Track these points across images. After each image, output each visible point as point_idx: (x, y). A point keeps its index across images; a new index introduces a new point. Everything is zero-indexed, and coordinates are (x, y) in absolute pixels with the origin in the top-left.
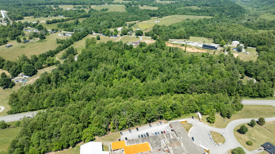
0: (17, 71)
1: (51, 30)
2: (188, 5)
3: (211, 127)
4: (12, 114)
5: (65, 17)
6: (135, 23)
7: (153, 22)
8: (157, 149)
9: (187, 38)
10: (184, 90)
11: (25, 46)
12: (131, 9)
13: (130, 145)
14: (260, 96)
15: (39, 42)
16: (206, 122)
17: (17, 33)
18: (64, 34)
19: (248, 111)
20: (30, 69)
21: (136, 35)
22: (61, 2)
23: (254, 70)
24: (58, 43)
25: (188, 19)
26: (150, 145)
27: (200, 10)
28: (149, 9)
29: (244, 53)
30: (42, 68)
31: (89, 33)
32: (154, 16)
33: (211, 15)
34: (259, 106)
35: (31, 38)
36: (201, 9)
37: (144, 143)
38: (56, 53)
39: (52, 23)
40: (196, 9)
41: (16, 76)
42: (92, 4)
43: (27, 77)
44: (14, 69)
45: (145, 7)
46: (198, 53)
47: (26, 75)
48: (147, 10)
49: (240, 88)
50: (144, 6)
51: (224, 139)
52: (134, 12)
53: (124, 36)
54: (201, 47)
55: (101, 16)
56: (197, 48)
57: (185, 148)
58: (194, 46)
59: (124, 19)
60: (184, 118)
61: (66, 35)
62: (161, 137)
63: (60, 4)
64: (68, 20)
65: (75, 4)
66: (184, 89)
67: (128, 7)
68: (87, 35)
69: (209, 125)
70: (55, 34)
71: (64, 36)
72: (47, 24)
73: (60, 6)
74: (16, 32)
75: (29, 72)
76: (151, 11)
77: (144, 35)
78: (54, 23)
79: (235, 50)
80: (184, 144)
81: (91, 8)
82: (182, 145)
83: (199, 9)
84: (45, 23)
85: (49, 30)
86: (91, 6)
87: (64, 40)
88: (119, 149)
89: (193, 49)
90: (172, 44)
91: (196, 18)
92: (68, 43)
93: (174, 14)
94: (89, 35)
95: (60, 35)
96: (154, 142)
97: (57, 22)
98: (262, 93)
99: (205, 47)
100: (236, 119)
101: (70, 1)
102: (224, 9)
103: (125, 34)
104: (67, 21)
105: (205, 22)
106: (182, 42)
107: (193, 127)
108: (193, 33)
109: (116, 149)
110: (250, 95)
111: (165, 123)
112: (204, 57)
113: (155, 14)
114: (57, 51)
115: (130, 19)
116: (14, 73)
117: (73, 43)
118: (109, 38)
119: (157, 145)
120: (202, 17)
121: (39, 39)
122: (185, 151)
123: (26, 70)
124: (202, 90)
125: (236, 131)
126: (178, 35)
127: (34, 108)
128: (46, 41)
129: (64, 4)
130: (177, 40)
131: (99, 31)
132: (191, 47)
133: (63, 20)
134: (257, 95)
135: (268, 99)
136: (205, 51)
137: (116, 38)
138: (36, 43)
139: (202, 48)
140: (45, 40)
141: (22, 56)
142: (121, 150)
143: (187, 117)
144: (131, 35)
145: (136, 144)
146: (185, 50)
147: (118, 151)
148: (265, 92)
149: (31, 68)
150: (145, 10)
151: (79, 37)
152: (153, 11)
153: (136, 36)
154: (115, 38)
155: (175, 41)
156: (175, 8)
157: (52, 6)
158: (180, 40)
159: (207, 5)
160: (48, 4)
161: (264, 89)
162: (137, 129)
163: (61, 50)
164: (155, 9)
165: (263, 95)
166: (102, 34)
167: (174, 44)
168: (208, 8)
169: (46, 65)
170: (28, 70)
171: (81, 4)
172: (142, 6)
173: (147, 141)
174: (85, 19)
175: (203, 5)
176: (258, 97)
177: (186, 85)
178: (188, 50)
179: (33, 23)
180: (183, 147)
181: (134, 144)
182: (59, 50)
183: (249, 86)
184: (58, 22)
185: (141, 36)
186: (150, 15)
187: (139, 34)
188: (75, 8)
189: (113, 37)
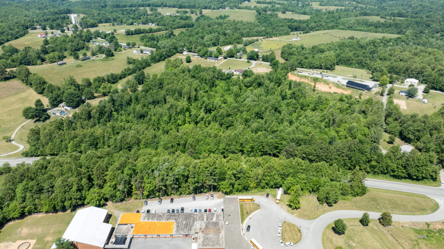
0: (58, 99)
1: (125, 44)
2: (366, 14)
3: (290, 214)
4: (27, 156)
5: (158, 25)
6: (257, 40)
7: (288, 39)
8: (182, 233)
9: (330, 68)
10: (278, 151)
11: (82, 65)
12: (263, 18)
13: (147, 221)
14: (410, 177)
15: (103, 60)
16: (285, 206)
17: (80, 46)
18: (142, 52)
19: (374, 199)
20: (73, 97)
21: (248, 59)
22: (162, 4)
23: (414, 130)
24: (129, 63)
25: (352, 38)
26: (175, 226)
27: (382, 24)
28: (292, 19)
29: (419, 100)
30: (94, 98)
31: (178, 52)
32: (296, 29)
33: (399, 33)
34: (402, 193)
35: (94, 54)
36: (385, 22)
37: (169, 221)
38: (121, 78)
39: (134, 34)
40: (375, 21)
41: (56, 106)
42: (206, 8)
43: (69, 108)
44: (54, 96)
45: (289, 15)
46: (335, 95)
47: (68, 106)
48: (289, 19)
49: (372, 159)
50: (287, 12)
51: (301, 237)
52: (268, 22)
53: (229, 58)
54: (343, 85)
55: (209, 27)
56: (338, 86)
57: (224, 239)
58: (333, 83)
59: (244, 33)
60: (253, 194)
61: (144, 52)
62: (198, 217)
63: (160, 6)
64: (159, 30)
65: (180, 7)
66: (277, 149)
67: (260, 14)
68: (174, 54)
69: (288, 211)
70: (130, 49)
71: (141, 54)
72: (127, 35)
73: (160, 10)
74: (78, 45)
75: (71, 102)
76: (296, 21)
77: (261, 59)
78: (137, 34)
79: (403, 94)
80: (225, 233)
81: (203, 13)
82: (223, 233)
83: (382, 21)
84: (124, 33)
85: (123, 44)
86: (203, 10)
87: (138, 59)
88: (127, 224)
89: (330, 88)
90: (298, 76)
91: (368, 36)
92: (141, 64)
93: (332, 28)
94: (178, 54)
95: (136, 52)
96: (184, 222)
97: (141, 33)
98: (413, 171)
99: (351, 84)
100: (342, 209)
101: (175, 3)
102: (430, 21)
103: (232, 57)
104: (157, 31)
105: (382, 44)
106: (316, 74)
107: (260, 210)
108: (349, 60)
109: (124, 223)
110: (392, 174)
111: (219, 198)
112: (342, 101)
113: (299, 27)
114: (123, 75)
115: (253, 34)
116: (54, 101)
117: (150, 65)
118: (206, 60)
119: (186, 228)
120: (379, 36)
121: (104, 56)
122: (222, 244)
123: (68, 98)
124: (305, 154)
125: (331, 228)
126: (317, 63)
127: (55, 152)
128: (113, 59)
129: (166, 6)
130: (311, 70)
131: (193, 50)
132: (328, 84)
133: (151, 31)
134: (403, 175)
135: (425, 184)
136: (348, 92)
137: (216, 61)
138: (98, 62)
139: (346, 86)
140: (112, 57)
141: (69, 78)
142: (131, 226)
143: (259, 193)
144: (240, 58)
145: (156, 221)
146: (315, 87)
147: (126, 226)
148: (418, 170)
149: (76, 96)
150: (286, 19)
151: (161, 57)
152: (299, 21)
153: (247, 61)
154: (214, 61)
155: (306, 72)
156: (340, 18)
157: (148, 9)
158: (315, 71)
159: (400, 15)
160: (143, 6)
161: (417, 166)
162: (172, 200)
163: (129, 75)
164: (302, 19)
165: (415, 175)
166: (197, 54)
167: (301, 76)
168: (400, 20)
169: (100, 94)
170: (70, 99)
171: (189, 7)
172: (284, 13)
173: (175, 219)
174: (184, 30)
175: (393, 15)
176: (405, 178)
177: (282, 144)
178: (321, 87)
179: (107, 32)
180: (221, 237)
181: (153, 221)
182: (126, 75)
183: (390, 157)
184: (143, 33)
185: (255, 60)
186: (290, 28)
187: (253, 57)
188: (178, 12)
189: (211, 60)
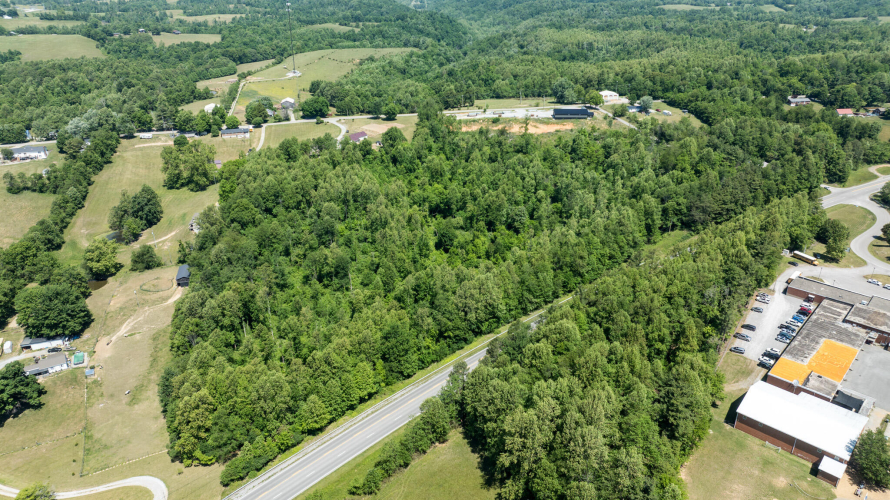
3: (849, 268)
8: (860, 342)
16: (826, 264)
18: (9, 156)
21: (306, 118)
24: (14, 191)
25: (373, 59)
26: (839, 343)
31: (122, 137)
32: (240, 59)
38: (62, 230)
50: (162, 32)
53: (265, 125)
58: (528, 119)
61: (17, 156)
66: (678, 215)
67: (102, 41)
71: (9, 163)
79: (634, 110)
89: (538, 127)
94: (124, 141)
99: (559, 115)
106: (480, 113)
113: (244, 54)
119: (848, 335)
131: (158, 124)
132: (526, 123)
142: (815, 377)
144: (288, 119)
147: (812, 381)
153: (315, 120)
154: (239, 135)
159: (359, 20)
173: (820, 337)
185: (325, 116)
189: (234, 136)
